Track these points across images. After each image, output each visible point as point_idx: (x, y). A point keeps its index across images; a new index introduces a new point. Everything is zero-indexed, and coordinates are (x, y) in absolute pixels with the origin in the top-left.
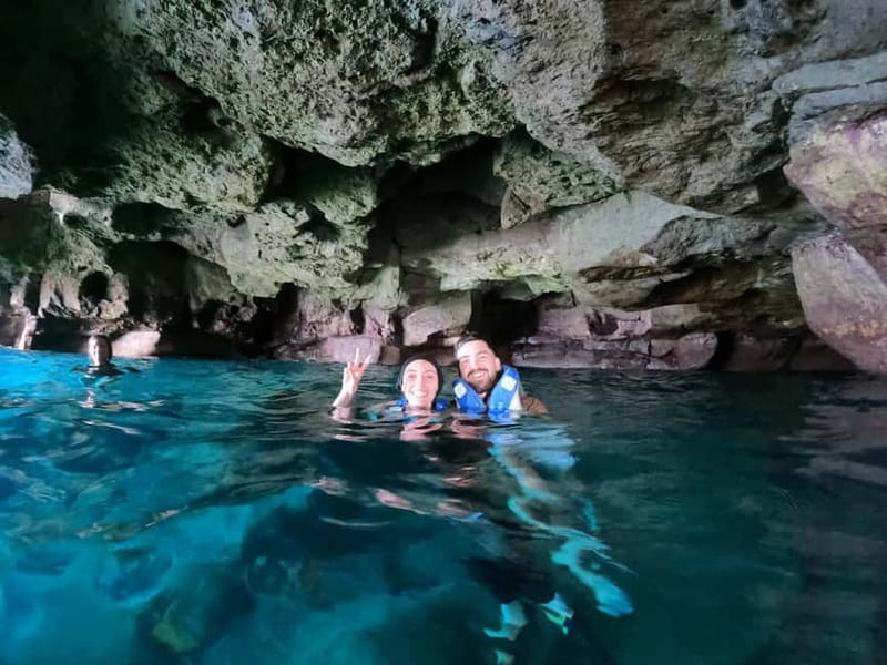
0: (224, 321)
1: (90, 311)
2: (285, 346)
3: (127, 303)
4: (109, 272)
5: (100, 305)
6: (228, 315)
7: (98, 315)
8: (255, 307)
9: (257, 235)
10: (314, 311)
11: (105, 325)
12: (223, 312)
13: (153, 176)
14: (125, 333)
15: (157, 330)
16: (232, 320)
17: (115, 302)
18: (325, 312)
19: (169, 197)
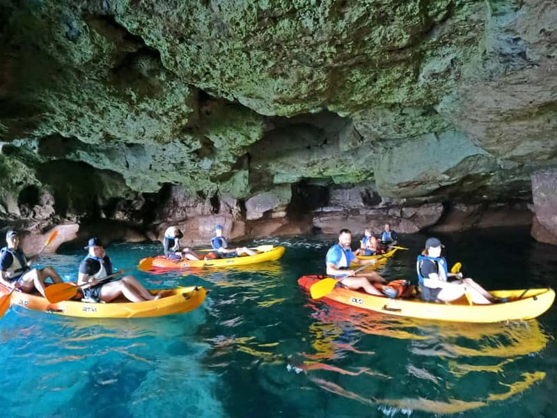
0: (122, 211)
1: (28, 215)
2: (164, 224)
3: (53, 206)
4: (40, 184)
5: (35, 209)
6: (125, 207)
7: (33, 217)
8: (143, 199)
9: (153, 156)
10: (184, 200)
11: (39, 223)
12: (121, 204)
13: (76, 121)
14: (54, 227)
15: (77, 222)
16: (128, 209)
17: (45, 205)
18: (192, 200)
19: (89, 136)
